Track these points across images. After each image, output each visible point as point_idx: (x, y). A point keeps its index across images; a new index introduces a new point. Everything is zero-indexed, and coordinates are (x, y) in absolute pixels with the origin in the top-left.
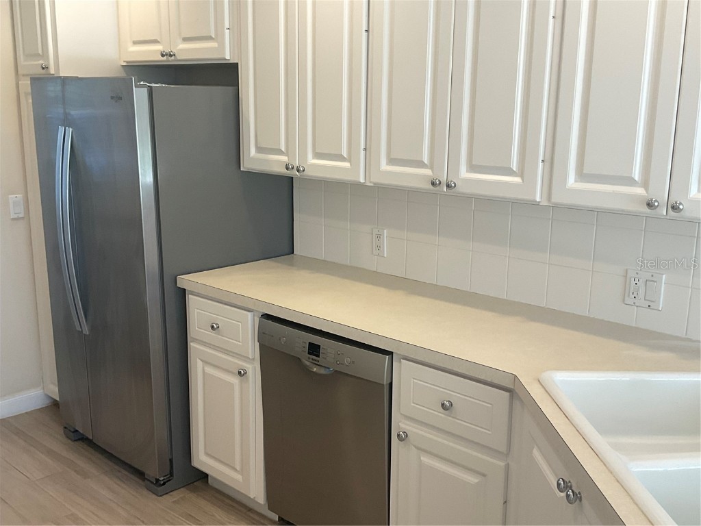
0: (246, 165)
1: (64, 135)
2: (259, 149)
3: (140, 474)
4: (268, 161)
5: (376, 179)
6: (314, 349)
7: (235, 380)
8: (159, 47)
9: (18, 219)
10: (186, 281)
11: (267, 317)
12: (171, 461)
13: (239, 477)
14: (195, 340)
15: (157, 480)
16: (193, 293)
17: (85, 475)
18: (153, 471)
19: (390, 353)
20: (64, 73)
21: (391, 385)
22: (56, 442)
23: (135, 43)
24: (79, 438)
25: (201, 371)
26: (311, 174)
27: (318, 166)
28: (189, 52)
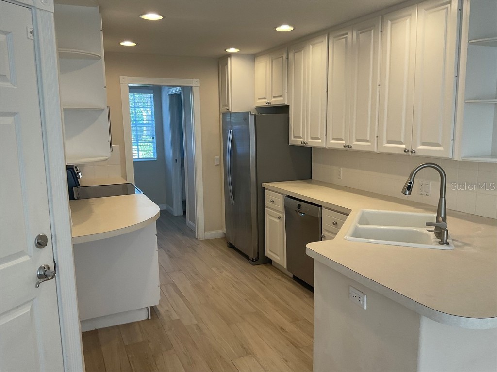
0: (291, 143)
1: (230, 135)
2: (295, 137)
3: (247, 257)
4: (297, 141)
5: (328, 146)
6: (299, 206)
7: (277, 221)
8: (266, 100)
9: (217, 165)
10: (265, 185)
11: (289, 196)
12: (258, 253)
13: (278, 258)
14: (268, 207)
15: (253, 259)
16: (267, 189)
17: (230, 257)
18: (251, 256)
19: (321, 206)
20: (234, 111)
21: (321, 218)
22: (224, 248)
23: (259, 99)
24: (231, 246)
25: (268, 218)
26: (310, 145)
27: (311, 142)
28: (275, 101)
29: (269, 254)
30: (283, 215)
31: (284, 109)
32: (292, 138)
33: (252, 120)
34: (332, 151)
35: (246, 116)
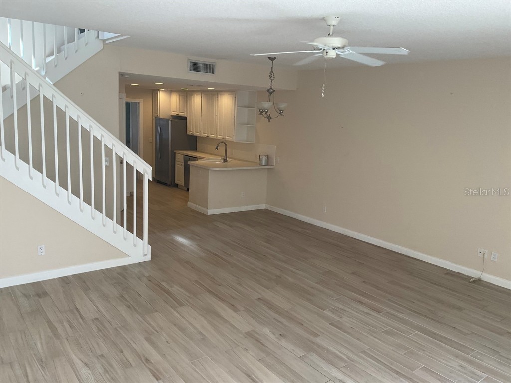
0: (187, 133)
1: (159, 127)
4: (190, 133)
5: (202, 136)
7: (180, 166)
10: (175, 151)
11: (186, 155)
12: (172, 181)
15: (169, 185)
16: (177, 153)
18: (168, 183)
20: (160, 117)
25: (176, 165)
26: (195, 135)
27: (195, 134)
28: (181, 114)
29: (177, 181)
30: (183, 164)
31: (185, 118)
32: (188, 131)
33: (170, 122)
34: (203, 138)
35: (167, 120)
